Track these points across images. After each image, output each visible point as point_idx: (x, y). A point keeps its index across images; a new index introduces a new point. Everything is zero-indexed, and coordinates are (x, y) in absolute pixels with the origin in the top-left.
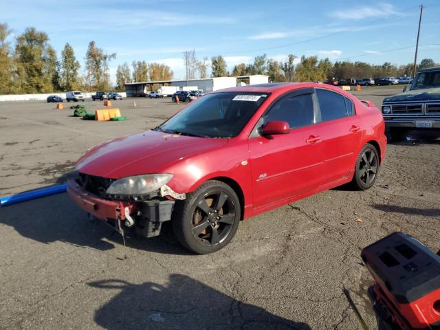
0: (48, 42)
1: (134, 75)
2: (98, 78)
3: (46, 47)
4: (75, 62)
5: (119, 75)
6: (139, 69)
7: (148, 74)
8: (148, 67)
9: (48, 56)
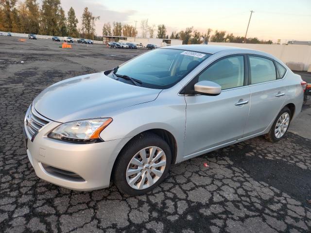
0: (60, 5)
1: (113, 30)
2: (89, 31)
3: (59, 8)
4: (75, 19)
5: (105, 30)
6: (117, 27)
7: (122, 31)
8: (122, 27)
9: (60, 14)
